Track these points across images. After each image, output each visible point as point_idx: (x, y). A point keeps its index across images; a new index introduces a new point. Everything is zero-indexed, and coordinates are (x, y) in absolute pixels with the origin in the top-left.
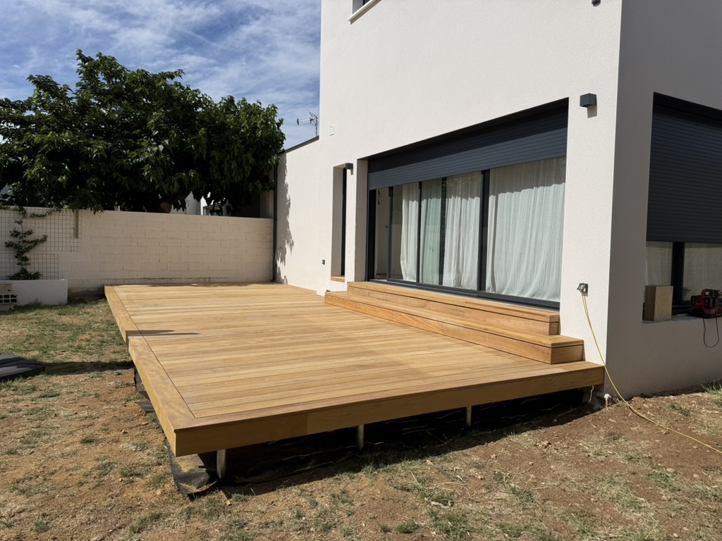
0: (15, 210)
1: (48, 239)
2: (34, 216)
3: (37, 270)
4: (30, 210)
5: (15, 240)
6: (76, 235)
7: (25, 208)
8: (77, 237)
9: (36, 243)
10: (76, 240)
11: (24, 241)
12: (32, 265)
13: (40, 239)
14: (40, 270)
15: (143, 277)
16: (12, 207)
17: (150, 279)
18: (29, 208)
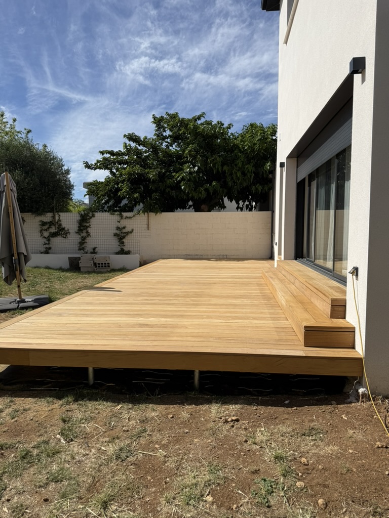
0: (118, 215)
1: (134, 231)
2: (127, 217)
3: (129, 249)
4: (125, 214)
5: (118, 232)
6: (148, 228)
7: (122, 213)
8: (149, 230)
9: (127, 233)
10: (148, 231)
11: (122, 233)
12: (127, 246)
13: (130, 231)
14: (131, 249)
15: (185, 254)
16: (116, 213)
17: (189, 255)
18: (124, 213)
